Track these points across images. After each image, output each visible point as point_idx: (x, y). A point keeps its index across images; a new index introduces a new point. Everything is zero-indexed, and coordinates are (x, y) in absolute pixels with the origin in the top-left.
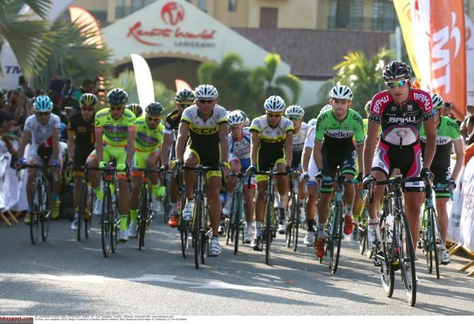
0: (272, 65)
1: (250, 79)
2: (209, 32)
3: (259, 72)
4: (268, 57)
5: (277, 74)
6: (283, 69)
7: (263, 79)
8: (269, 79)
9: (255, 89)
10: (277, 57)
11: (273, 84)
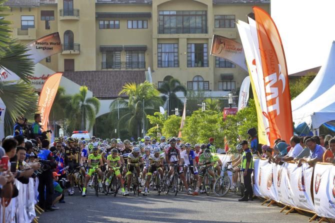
0: (84, 93)
1: (72, 101)
2: (46, 76)
3: (77, 97)
4: (81, 88)
5: (86, 98)
6: (89, 95)
7: (78, 101)
8: (83, 100)
9: (75, 106)
10: (86, 88)
11: (85, 103)
